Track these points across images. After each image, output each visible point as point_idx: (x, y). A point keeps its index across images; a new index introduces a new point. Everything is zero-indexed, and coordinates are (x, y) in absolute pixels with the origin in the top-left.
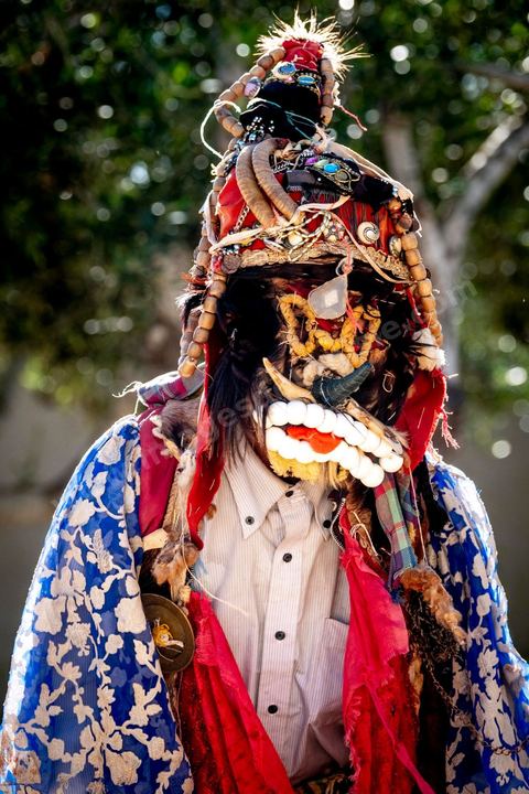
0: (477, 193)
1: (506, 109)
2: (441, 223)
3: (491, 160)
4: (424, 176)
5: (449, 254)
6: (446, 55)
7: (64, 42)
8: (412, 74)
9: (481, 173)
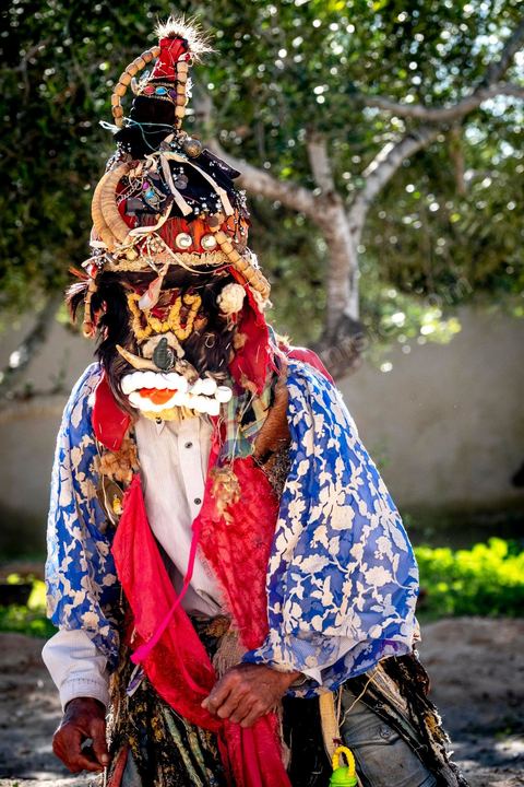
0: (373, 188)
1: (392, 129)
2: (347, 209)
3: (382, 164)
4: (336, 177)
5: (353, 231)
6: (351, 91)
7: (87, 81)
8: (327, 104)
9: (374, 174)
